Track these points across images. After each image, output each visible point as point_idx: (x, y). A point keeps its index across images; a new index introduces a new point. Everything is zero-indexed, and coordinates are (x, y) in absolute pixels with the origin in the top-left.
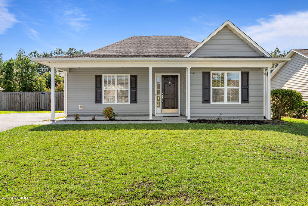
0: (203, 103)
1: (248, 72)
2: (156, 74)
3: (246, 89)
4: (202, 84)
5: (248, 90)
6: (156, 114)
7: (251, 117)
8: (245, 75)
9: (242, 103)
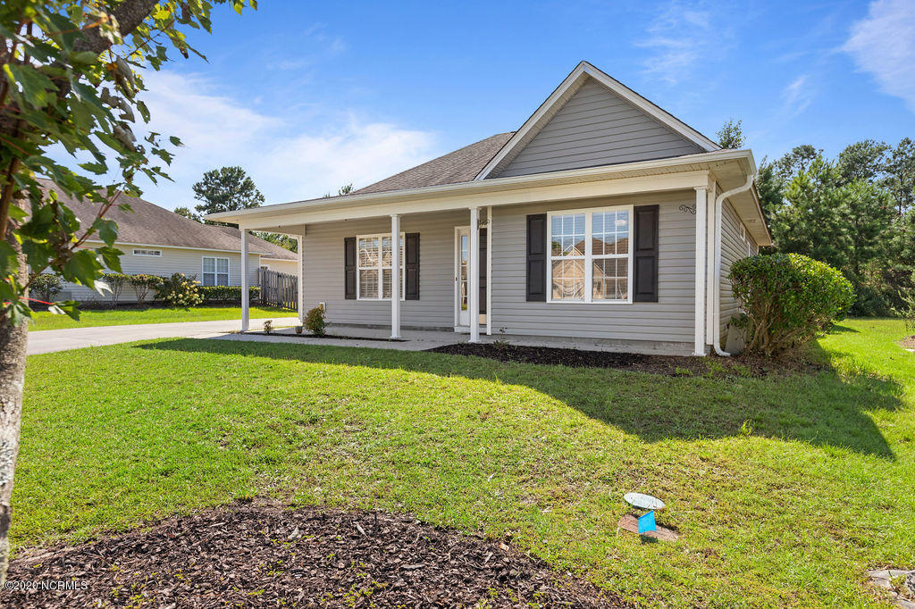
0: (529, 300)
1: (658, 206)
2: (456, 228)
3: (649, 257)
4: (524, 248)
5: (653, 262)
6: (459, 325)
7: (664, 344)
8: (647, 216)
9: (635, 300)
